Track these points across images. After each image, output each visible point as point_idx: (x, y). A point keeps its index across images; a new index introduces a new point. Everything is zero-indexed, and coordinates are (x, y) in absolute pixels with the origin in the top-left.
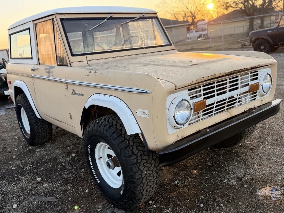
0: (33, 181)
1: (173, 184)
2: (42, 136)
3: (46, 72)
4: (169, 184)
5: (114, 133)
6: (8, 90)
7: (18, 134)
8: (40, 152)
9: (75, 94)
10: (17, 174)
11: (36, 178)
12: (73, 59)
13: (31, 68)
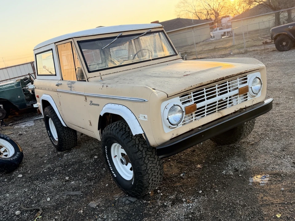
0: (62, 180)
1: (179, 176)
2: (68, 142)
3: (69, 87)
4: (176, 176)
5: (123, 134)
6: (36, 103)
7: (47, 142)
8: (67, 156)
9: (93, 104)
10: (49, 175)
11: (65, 178)
12: (89, 75)
13: (56, 84)
